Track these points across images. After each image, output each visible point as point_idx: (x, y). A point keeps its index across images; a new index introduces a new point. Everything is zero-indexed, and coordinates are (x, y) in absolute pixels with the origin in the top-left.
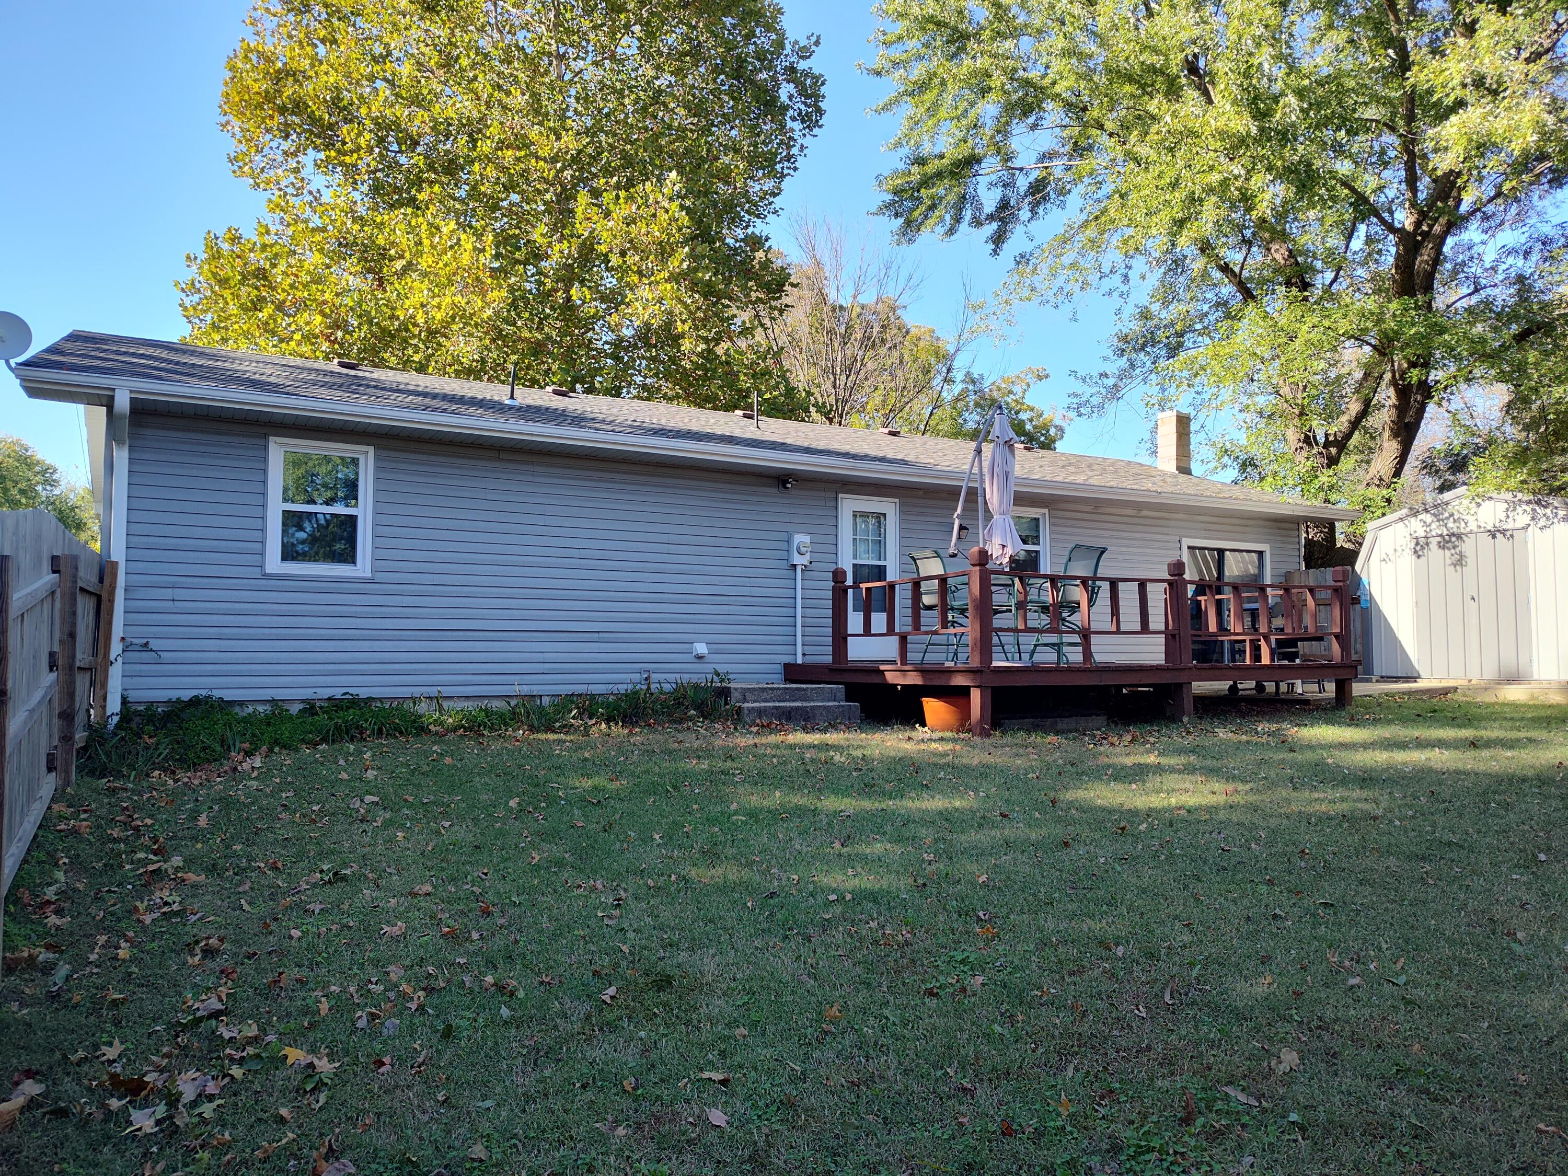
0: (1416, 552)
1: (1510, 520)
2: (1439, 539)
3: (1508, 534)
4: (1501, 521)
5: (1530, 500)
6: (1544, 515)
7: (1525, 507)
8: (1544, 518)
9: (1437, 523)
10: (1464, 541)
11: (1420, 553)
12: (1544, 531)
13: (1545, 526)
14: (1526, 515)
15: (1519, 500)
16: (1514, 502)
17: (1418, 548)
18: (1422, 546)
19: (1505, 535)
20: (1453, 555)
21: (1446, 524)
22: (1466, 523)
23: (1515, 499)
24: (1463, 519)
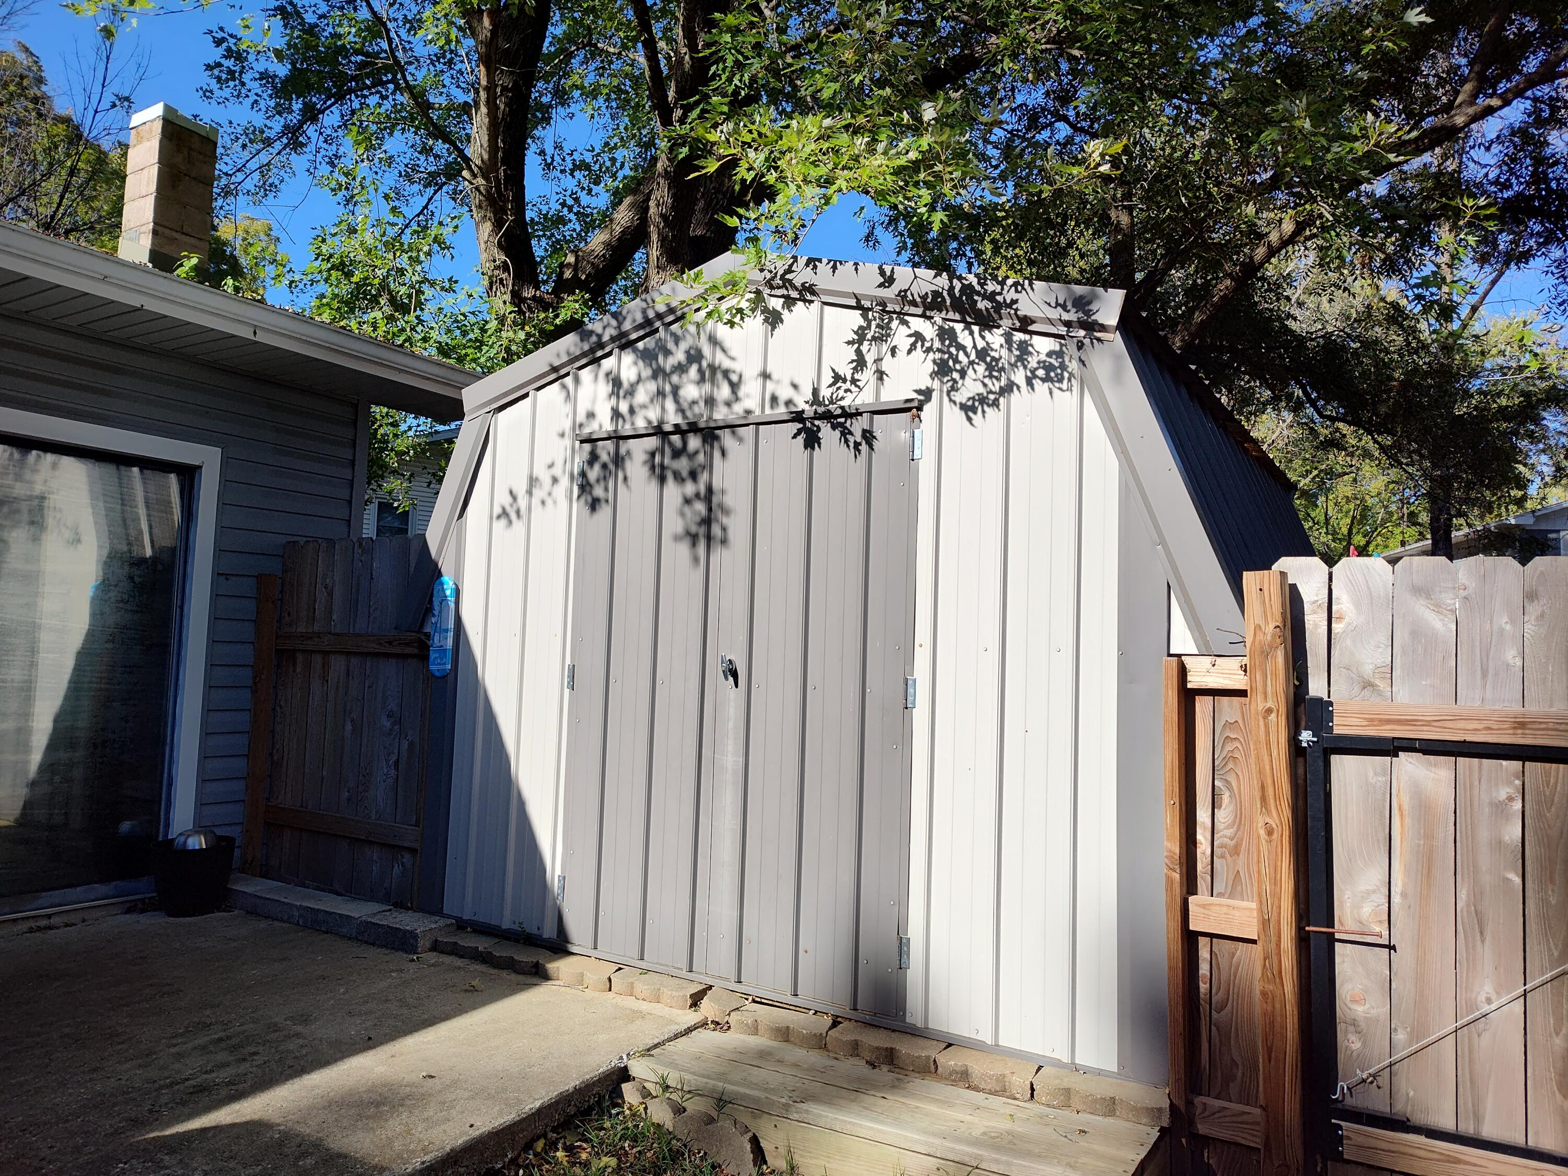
0: (585, 487)
1: (867, 376)
3: (858, 427)
4: (837, 378)
5: (936, 294)
6: (982, 354)
7: (917, 324)
8: (981, 369)
9: (652, 387)
10: (723, 453)
11: (598, 492)
12: (977, 418)
13: (983, 400)
14: (919, 353)
15: (902, 295)
16: (883, 304)
17: (594, 473)
18: (604, 466)
19: (846, 433)
20: (687, 501)
21: (675, 390)
22: (734, 387)
23: (889, 293)
24: (726, 373)
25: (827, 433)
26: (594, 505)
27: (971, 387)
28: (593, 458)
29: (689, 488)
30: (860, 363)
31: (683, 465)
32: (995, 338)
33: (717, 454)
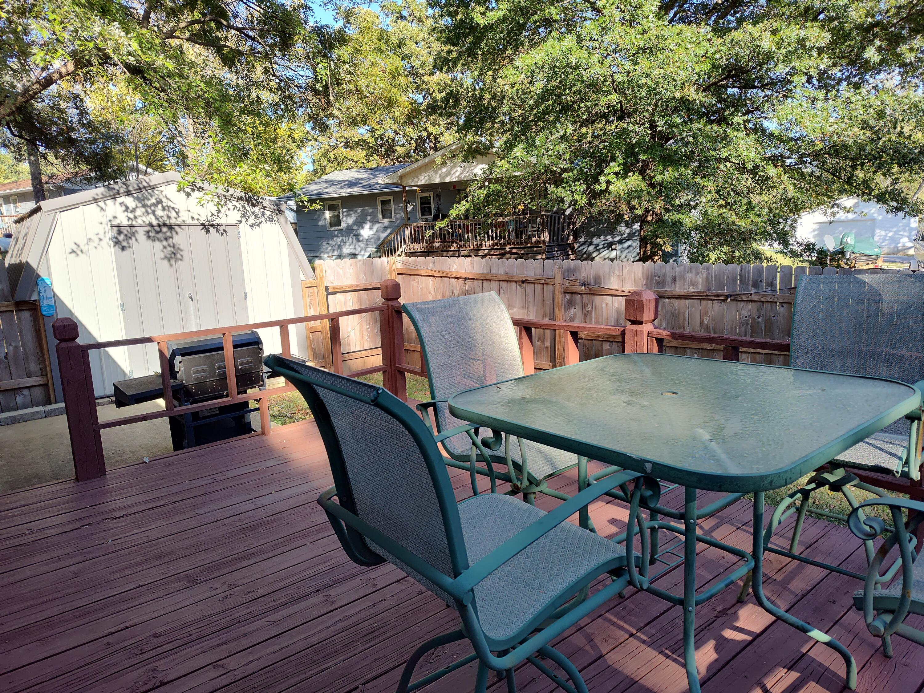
0: (117, 242)
1: (222, 215)
2: (147, 228)
3: (221, 229)
4: (212, 215)
5: (241, 197)
6: (253, 213)
7: (235, 203)
8: (253, 216)
9: (143, 210)
10: (177, 233)
11: (125, 244)
12: (254, 228)
13: (255, 224)
14: (236, 211)
15: (232, 195)
16: (225, 196)
17: (121, 238)
18: (126, 235)
19: (218, 230)
20: (165, 247)
21: (154, 213)
22: (177, 213)
23: (228, 194)
24: (173, 208)
25: (211, 229)
26: (123, 248)
27: (252, 220)
28: (120, 233)
29: (165, 243)
30: (219, 211)
31: (160, 236)
32: (256, 210)
33: (174, 233)
